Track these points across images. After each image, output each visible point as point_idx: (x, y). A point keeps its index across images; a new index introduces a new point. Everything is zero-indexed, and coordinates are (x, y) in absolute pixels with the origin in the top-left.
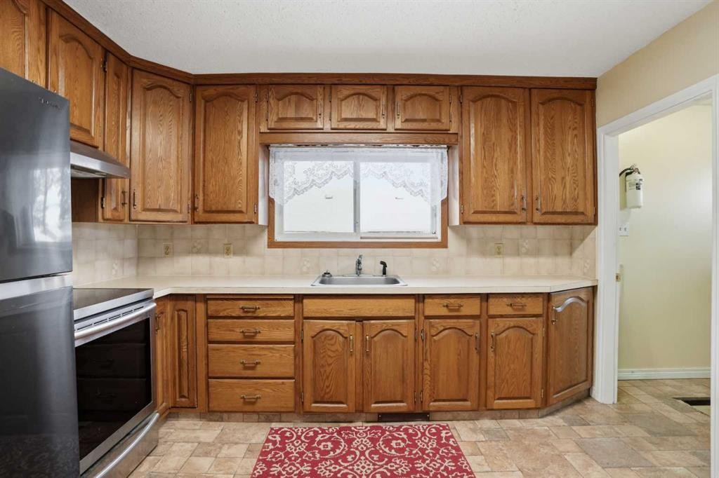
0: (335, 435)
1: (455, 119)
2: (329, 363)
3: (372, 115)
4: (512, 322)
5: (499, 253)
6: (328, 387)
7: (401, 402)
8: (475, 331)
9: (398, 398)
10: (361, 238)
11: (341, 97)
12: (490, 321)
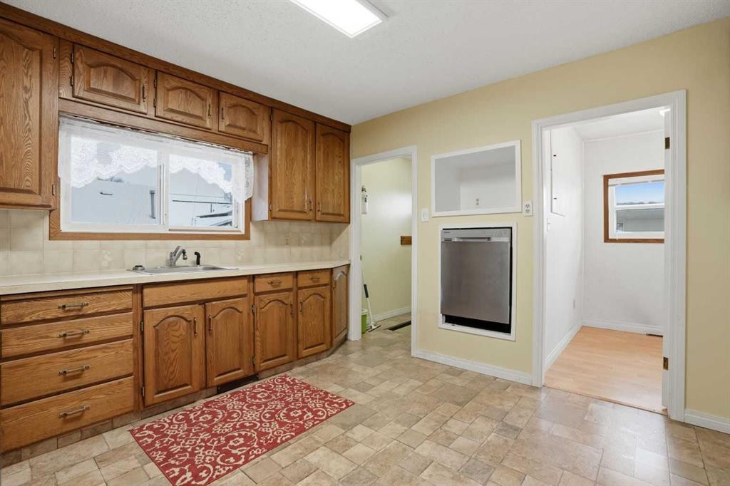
0: (204, 409)
1: (266, 131)
2: (173, 348)
3: (198, 112)
4: (311, 291)
5: (287, 244)
6: (172, 373)
7: (239, 369)
8: (291, 300)
9: (237, 367)
10: (170, 230)
11: (168, 86)
12: (299, 291)
